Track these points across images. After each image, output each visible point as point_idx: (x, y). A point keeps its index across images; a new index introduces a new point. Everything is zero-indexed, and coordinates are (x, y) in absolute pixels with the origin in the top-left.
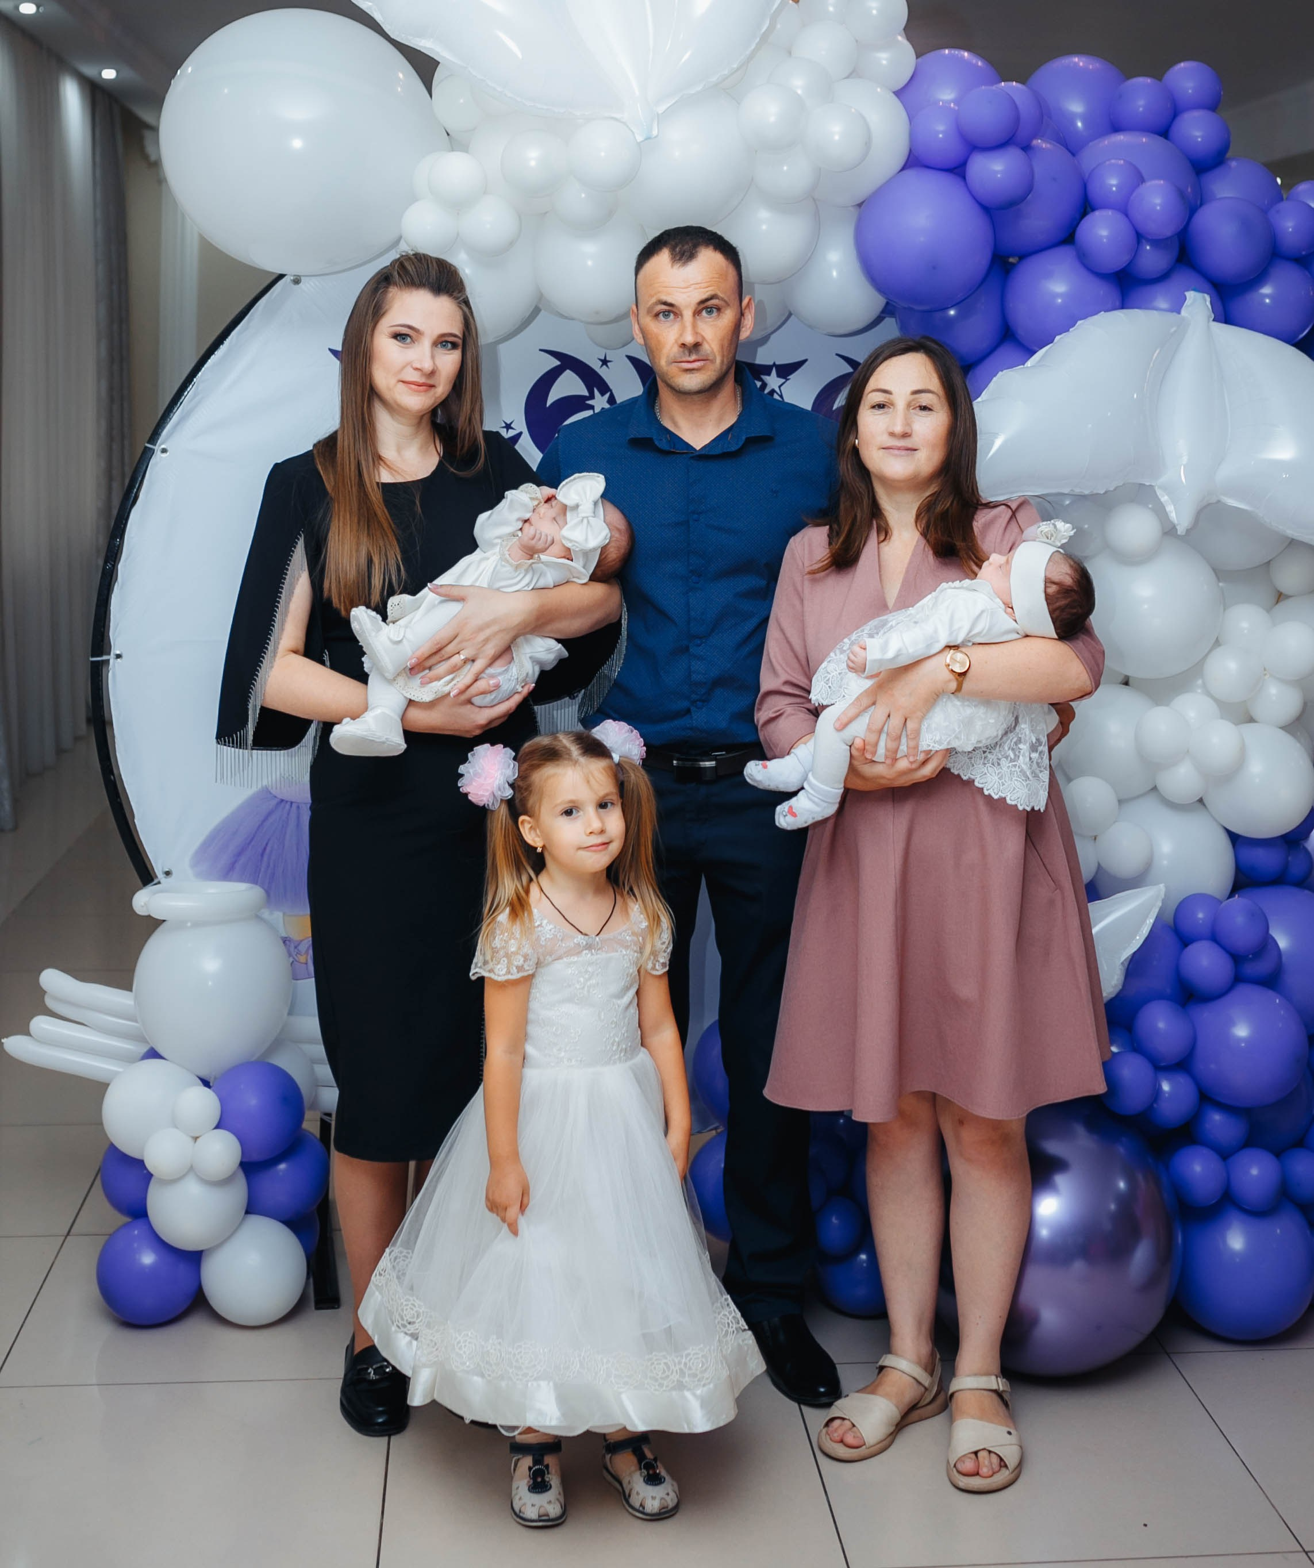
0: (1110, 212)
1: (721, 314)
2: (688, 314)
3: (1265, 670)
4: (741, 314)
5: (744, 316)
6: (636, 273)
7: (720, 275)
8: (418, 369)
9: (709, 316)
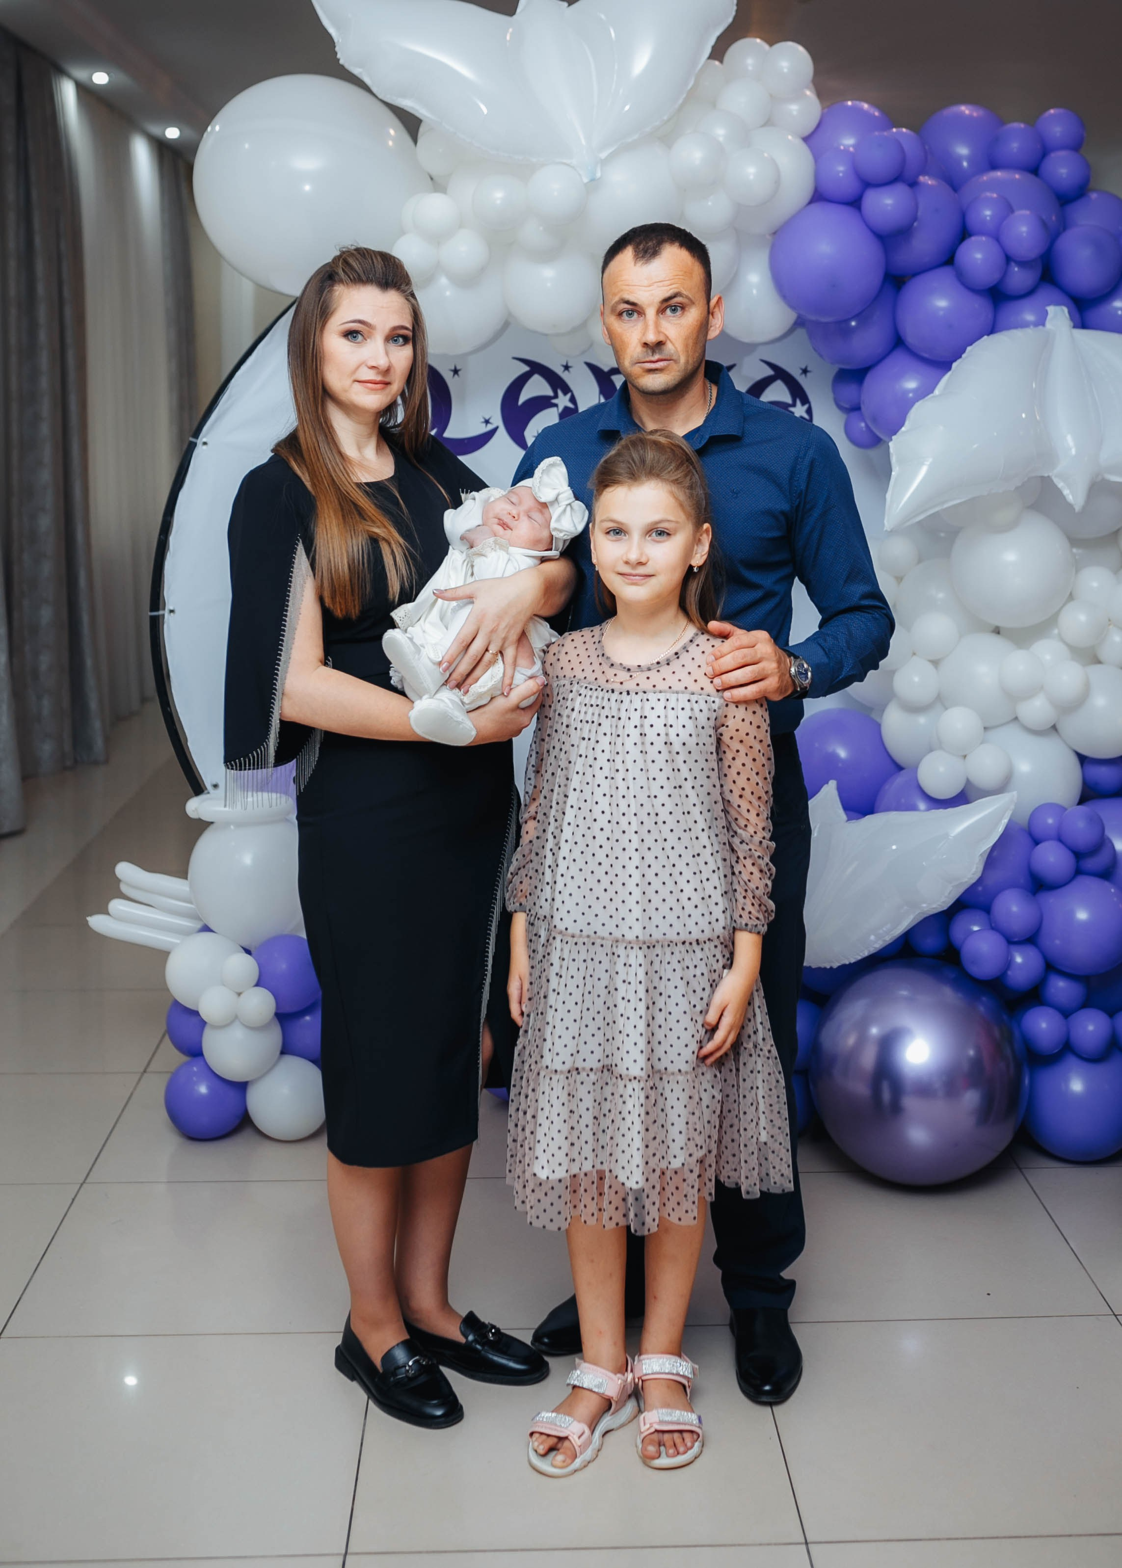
0: (984, 238)
1: (686, 313)
2: (651, 313)
3: (1109, 620)
4: (709, 313)
5: (712, 314)
6: (603, 272)
7: (685, 272)
8: (373, 367)
9: (673, 315)
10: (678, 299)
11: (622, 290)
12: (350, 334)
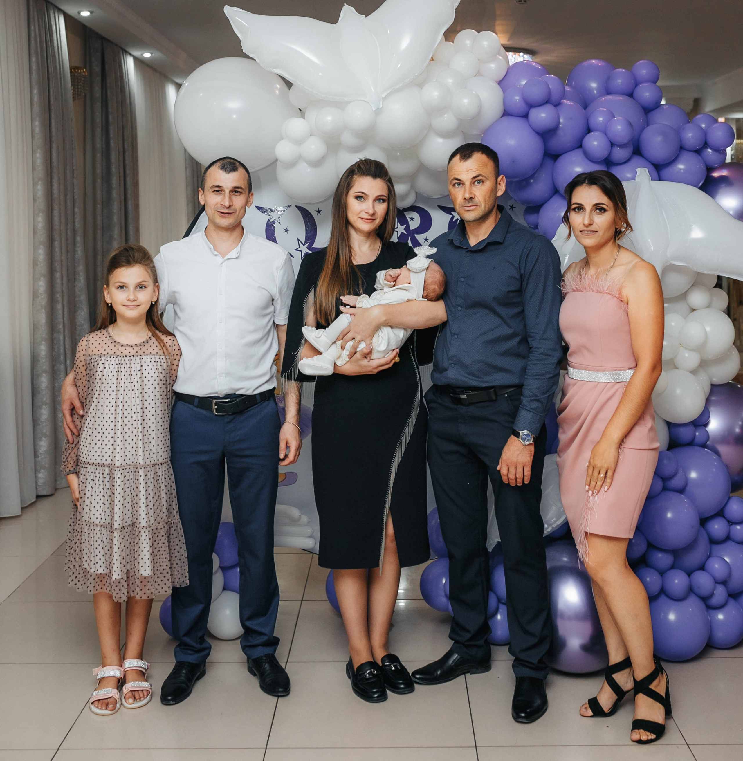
0: (598, 133)
1: (484, 183)
4: (497, 184)
7: (484, 165)
8: (366, 213)
9: (478, 185)
10: (480, 177)
11: (455, 174)
12: (358, 198)
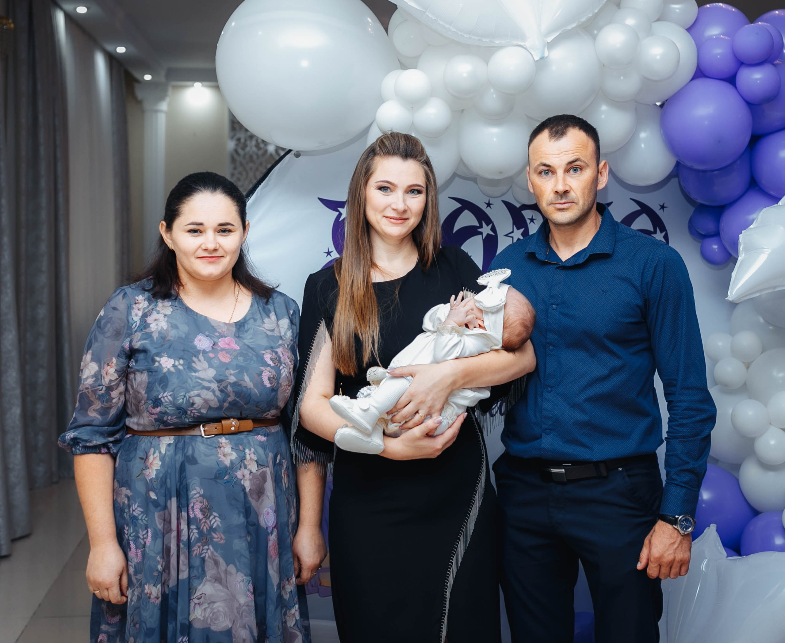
1: (583, 172)
2: (560, 172)
4: (598, 172)
5: (601, 173)
6: (529, 146)
7: (583, 145)
9: (574, 173)
10: (578, 163)
11: (541, 157)
12: (382, 189)
